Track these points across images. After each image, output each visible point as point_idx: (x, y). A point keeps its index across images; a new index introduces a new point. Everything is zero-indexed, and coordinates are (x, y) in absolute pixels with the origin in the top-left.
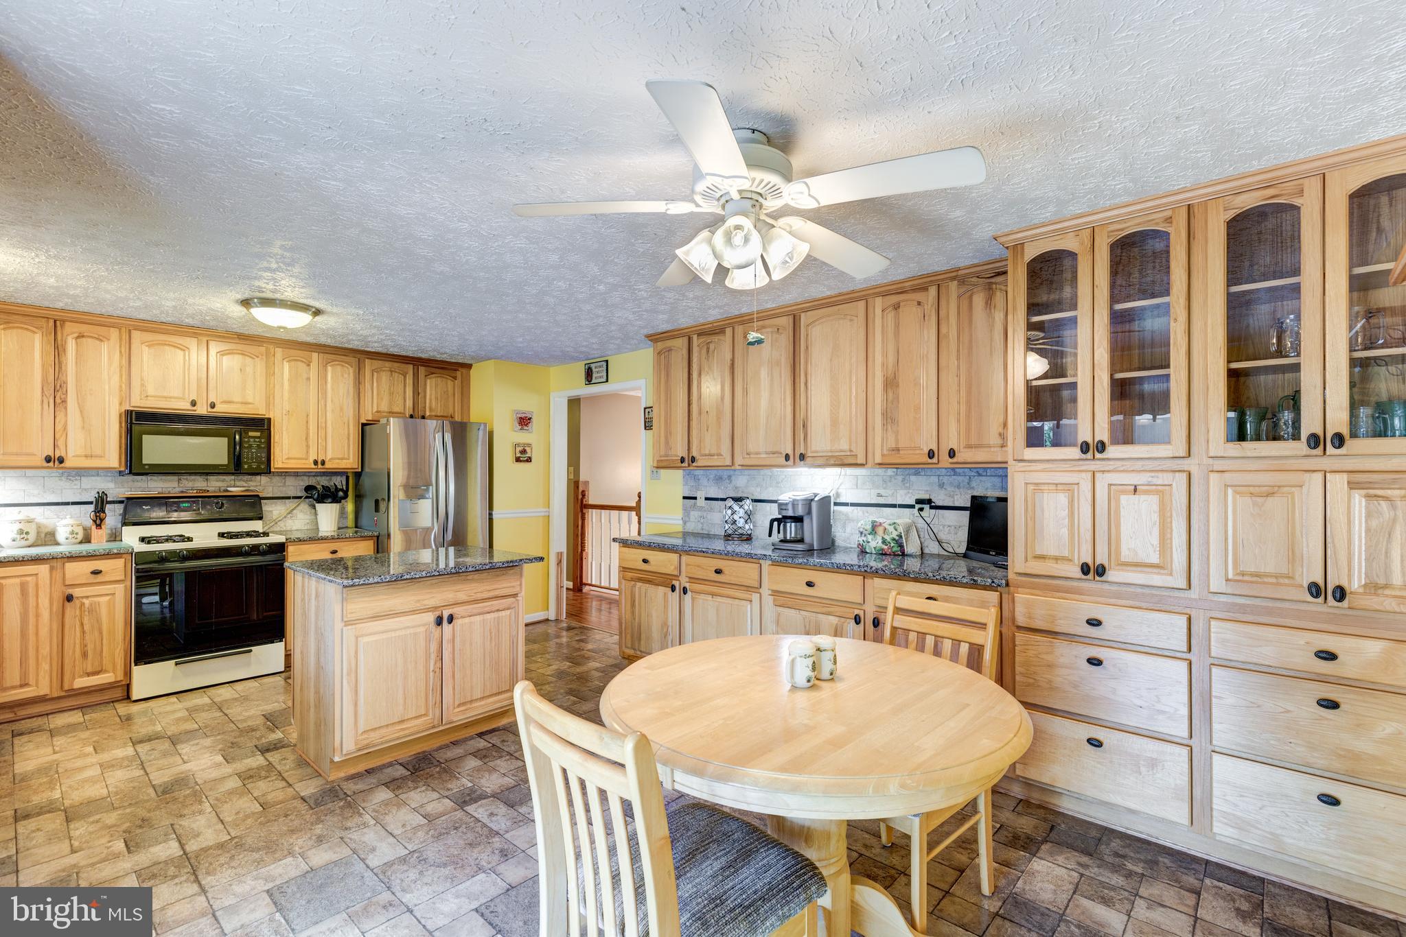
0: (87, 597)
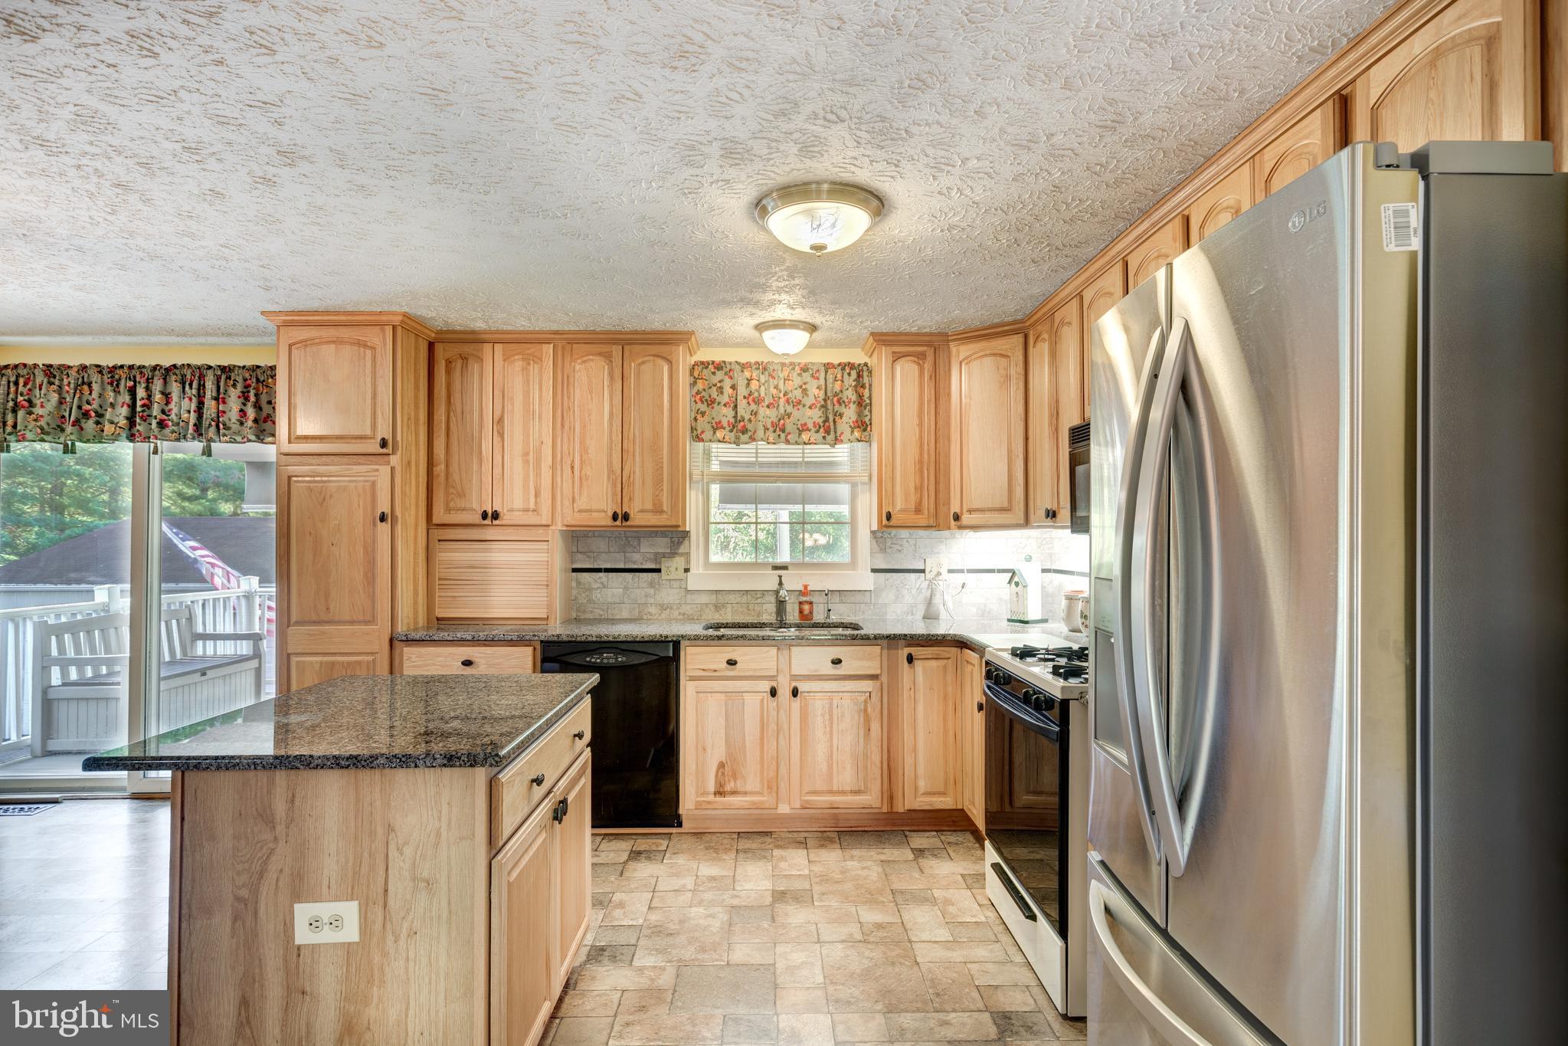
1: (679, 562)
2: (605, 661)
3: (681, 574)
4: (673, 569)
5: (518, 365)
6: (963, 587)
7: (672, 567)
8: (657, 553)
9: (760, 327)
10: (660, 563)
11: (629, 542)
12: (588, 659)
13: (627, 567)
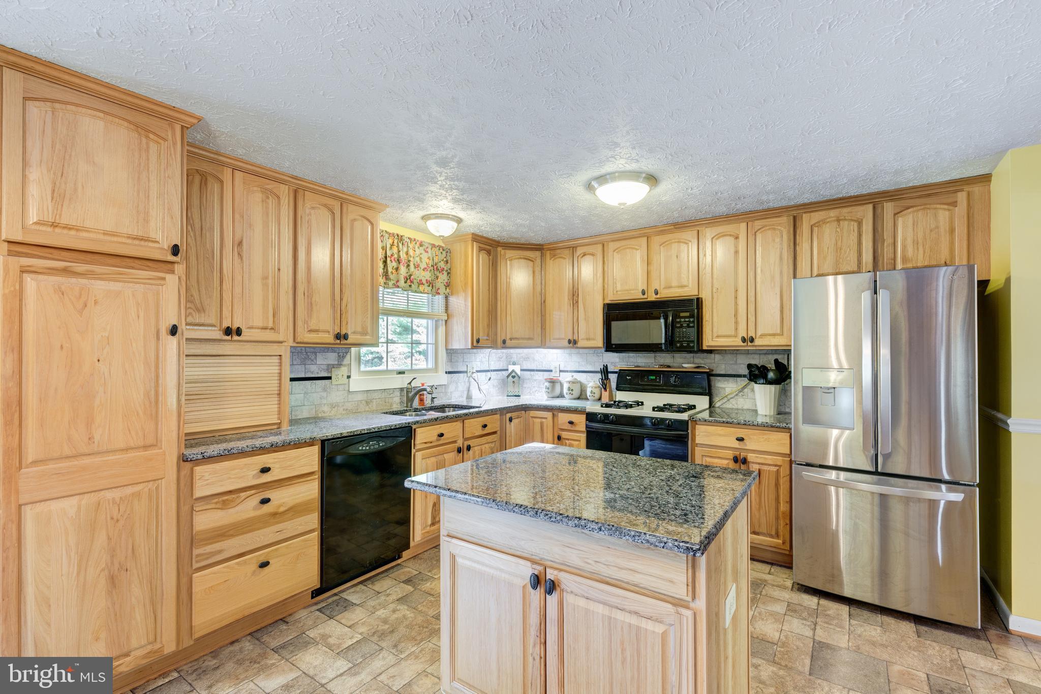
0: (568, 439)
1: (343, 371)
2: (372, 447)
3: (345, 380)
4: (340, 377)
5: (258, 196)
6: (489, 380)
7: (339, 375)
8: (328, 365)
9: (425, 218)
10: (331, 372)
11: (308, 356)
12: (360, 448)
13: (307, 376)
